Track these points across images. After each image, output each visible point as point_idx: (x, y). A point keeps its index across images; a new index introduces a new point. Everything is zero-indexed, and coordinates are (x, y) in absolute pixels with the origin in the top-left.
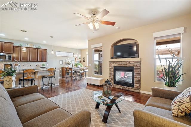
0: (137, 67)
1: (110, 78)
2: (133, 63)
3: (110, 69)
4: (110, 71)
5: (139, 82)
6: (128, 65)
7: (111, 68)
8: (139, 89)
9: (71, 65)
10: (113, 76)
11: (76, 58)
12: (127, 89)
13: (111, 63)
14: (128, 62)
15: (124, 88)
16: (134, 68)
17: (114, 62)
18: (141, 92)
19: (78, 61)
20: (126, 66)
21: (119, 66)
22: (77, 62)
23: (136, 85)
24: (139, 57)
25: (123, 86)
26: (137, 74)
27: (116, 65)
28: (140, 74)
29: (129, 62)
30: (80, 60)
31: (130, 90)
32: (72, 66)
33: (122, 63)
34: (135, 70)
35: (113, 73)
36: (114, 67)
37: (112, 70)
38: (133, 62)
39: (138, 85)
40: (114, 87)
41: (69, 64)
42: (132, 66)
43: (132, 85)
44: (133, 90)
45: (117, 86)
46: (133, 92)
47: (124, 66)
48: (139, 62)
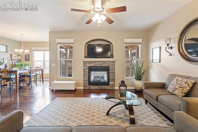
0: (112, 67)
1: (85, 79)
3: (84, 69)
4: (84, 71)
5: (114, 80)
6: (104, 65)
7: (85, 68)
8: (114, 86)
9: (3, 65)
10: (87, 77)
11: (11, 55)
12: (103, 88)
13: (85, 63)
14: (104, 61)
15: (100, 88)
16: (110, 67)
17: (89, 62)
18: (115, 88)
19: (16, 59)
20: (102, 65)
21: (95, 65)
22: (14, 61)
23: (111, 83)
24: (113, 58)
25: (99, 86)
26: (112, 73)
27: (91, 65)
28: (114, 73)
30: (20, 58)
31: (106, 88)
32: (6, 67)
33: (99, 63)
34: (110, 70)
35: (88, 73)
36: (89, 67)
37: (88, 70)
38: (109, 62)
39: (113, 83)
40: (89, 88)
42: (108, 66)
43: (107, 84)
44: (108, 88)
45: (93, 87)
46: (109, 89)
47: (100, 65)
48: (114, 62)
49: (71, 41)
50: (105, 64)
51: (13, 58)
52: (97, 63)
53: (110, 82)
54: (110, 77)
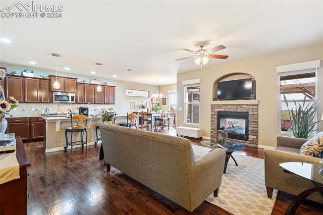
0: (253, 113)
1: (212, 127)
2: (246, 107)
3: (212, 115)
4: (212, 118)
5: (256, 133)
6: (239, 110)
7: (213, 113)
8: (256, 143)
9: (146, 109)
10: (216, 125)
11: (152, 100)
13: (213, 107)
14: (239, 105)
16: (249, 114)
17: (219, 106)
18: (259, 146)
19: (156, 103)
20: (236, 111)
21: (226, 110)
22: (154, 105)
23: (251, 137)
24: (255, 99)
26: (253, 122)
27: (221, 110)
29: (241, 105)
30: (158, 102)
32: (148, 111)
33: (231, 107)
34: (249, 117)
35: (216, 120)
36: (218, 112)
37: (216, 116)
38: (247, 105)
39: (255, 137)
41: (143, 107)
42: (246, 111)
43: (245, 138)
44: (246, 144)
47: (233, 111)
48: (256, 105)
49: (197, 81)
50: (241, 109)
51: (153, 102)
52: (229, 107)
53: (250, 136)
54: (250, 128)
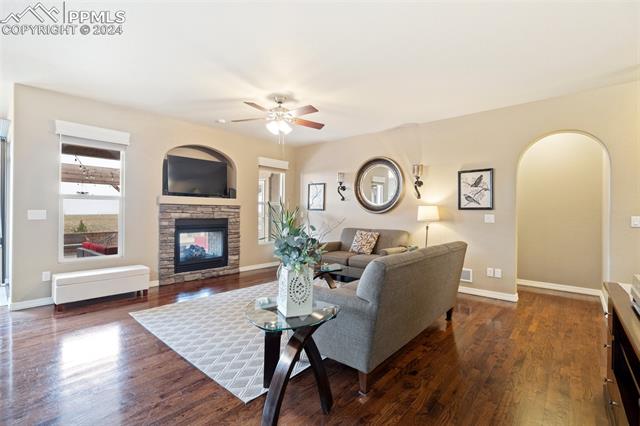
0: (233, 220)
2: (226, 210)
4: (161, 234)
5: (237, 250)
6: (216, 216)
7: (165, 223)
8: (237, 266)
10: (172, 250)
12: (214, 274)
13: (164, 209)
14: (217, 206)
15: (207, 275)
16: (230, 220)
17: (179, 207)
18: (241, 269)
20: (212, 216)
21: (194, 216)
23: (231, 258)
24: (235, 198)
25: (203, 271)
26: (234, 233)
27: (184, 215)
28: (238, 233)
29: (219, 207)
31: (221, 273)
33: (203, 209)
34: (230, 227)
35: (172, 238)
36: (177, 220)
38: (228, 207)
39: (236, 257)
40: (178, 281)
42: (225, 217)
43: (222, 261)
44: (226, 272)
45: (189, 276)
46: (228, 275)
47: (206, 217)
48: (238, 207)
50: (219, 213)
52: (199, 209)
53: (229, 257)
54: (230, 245)
